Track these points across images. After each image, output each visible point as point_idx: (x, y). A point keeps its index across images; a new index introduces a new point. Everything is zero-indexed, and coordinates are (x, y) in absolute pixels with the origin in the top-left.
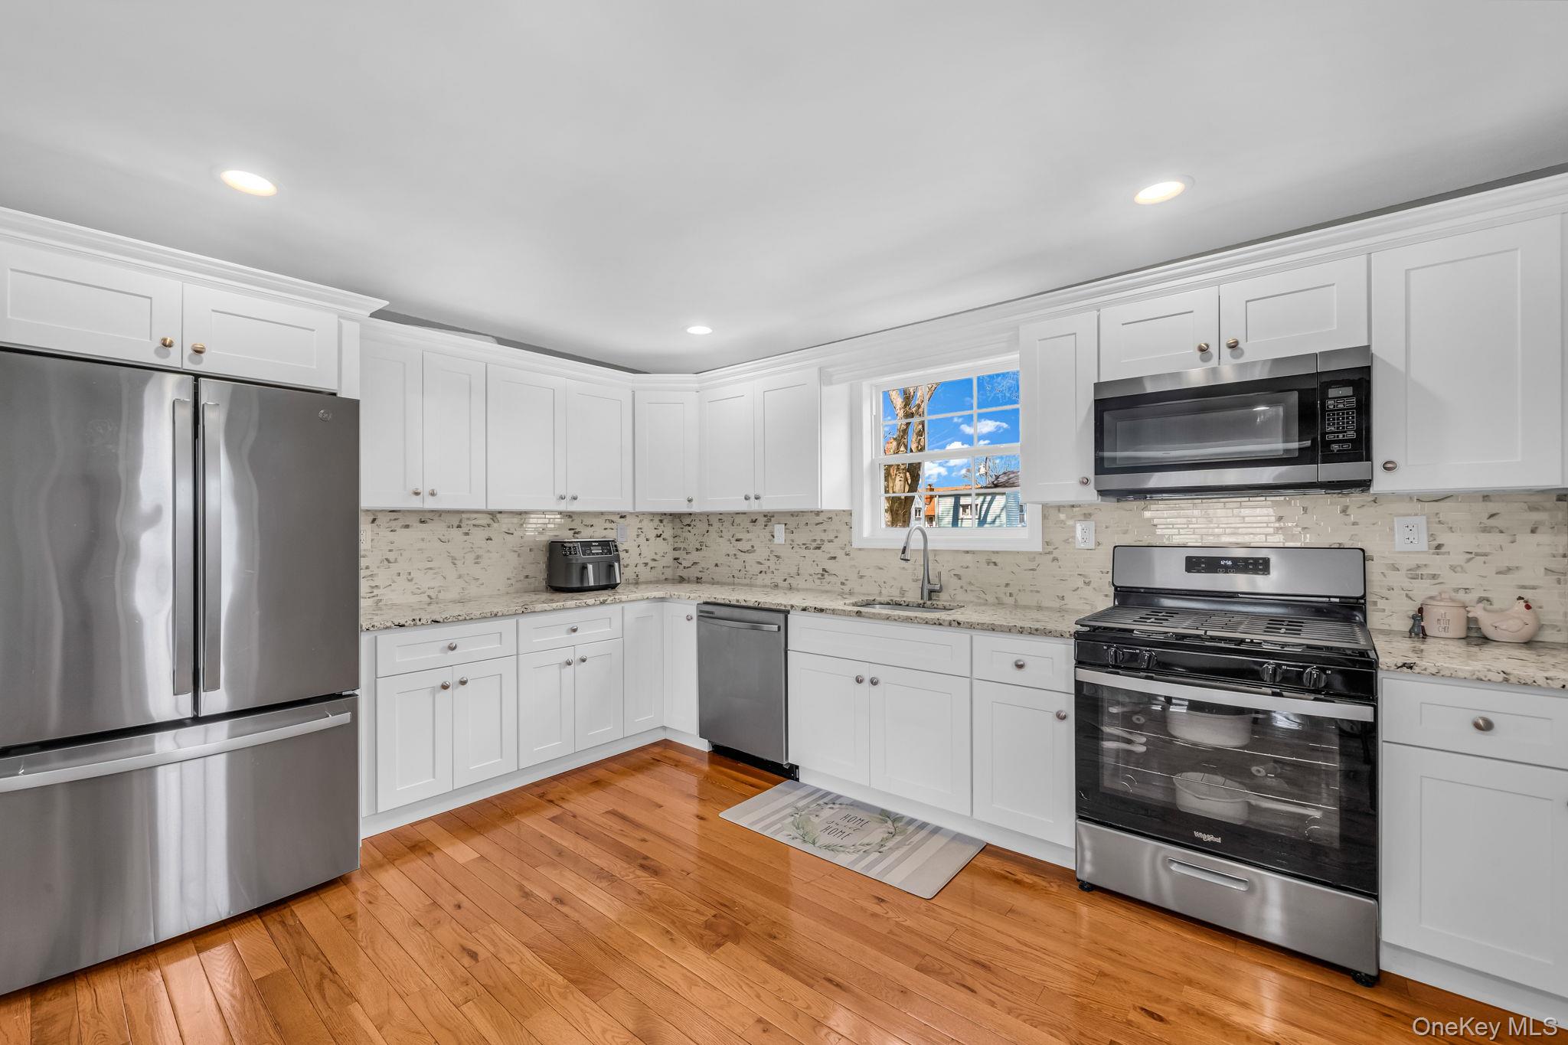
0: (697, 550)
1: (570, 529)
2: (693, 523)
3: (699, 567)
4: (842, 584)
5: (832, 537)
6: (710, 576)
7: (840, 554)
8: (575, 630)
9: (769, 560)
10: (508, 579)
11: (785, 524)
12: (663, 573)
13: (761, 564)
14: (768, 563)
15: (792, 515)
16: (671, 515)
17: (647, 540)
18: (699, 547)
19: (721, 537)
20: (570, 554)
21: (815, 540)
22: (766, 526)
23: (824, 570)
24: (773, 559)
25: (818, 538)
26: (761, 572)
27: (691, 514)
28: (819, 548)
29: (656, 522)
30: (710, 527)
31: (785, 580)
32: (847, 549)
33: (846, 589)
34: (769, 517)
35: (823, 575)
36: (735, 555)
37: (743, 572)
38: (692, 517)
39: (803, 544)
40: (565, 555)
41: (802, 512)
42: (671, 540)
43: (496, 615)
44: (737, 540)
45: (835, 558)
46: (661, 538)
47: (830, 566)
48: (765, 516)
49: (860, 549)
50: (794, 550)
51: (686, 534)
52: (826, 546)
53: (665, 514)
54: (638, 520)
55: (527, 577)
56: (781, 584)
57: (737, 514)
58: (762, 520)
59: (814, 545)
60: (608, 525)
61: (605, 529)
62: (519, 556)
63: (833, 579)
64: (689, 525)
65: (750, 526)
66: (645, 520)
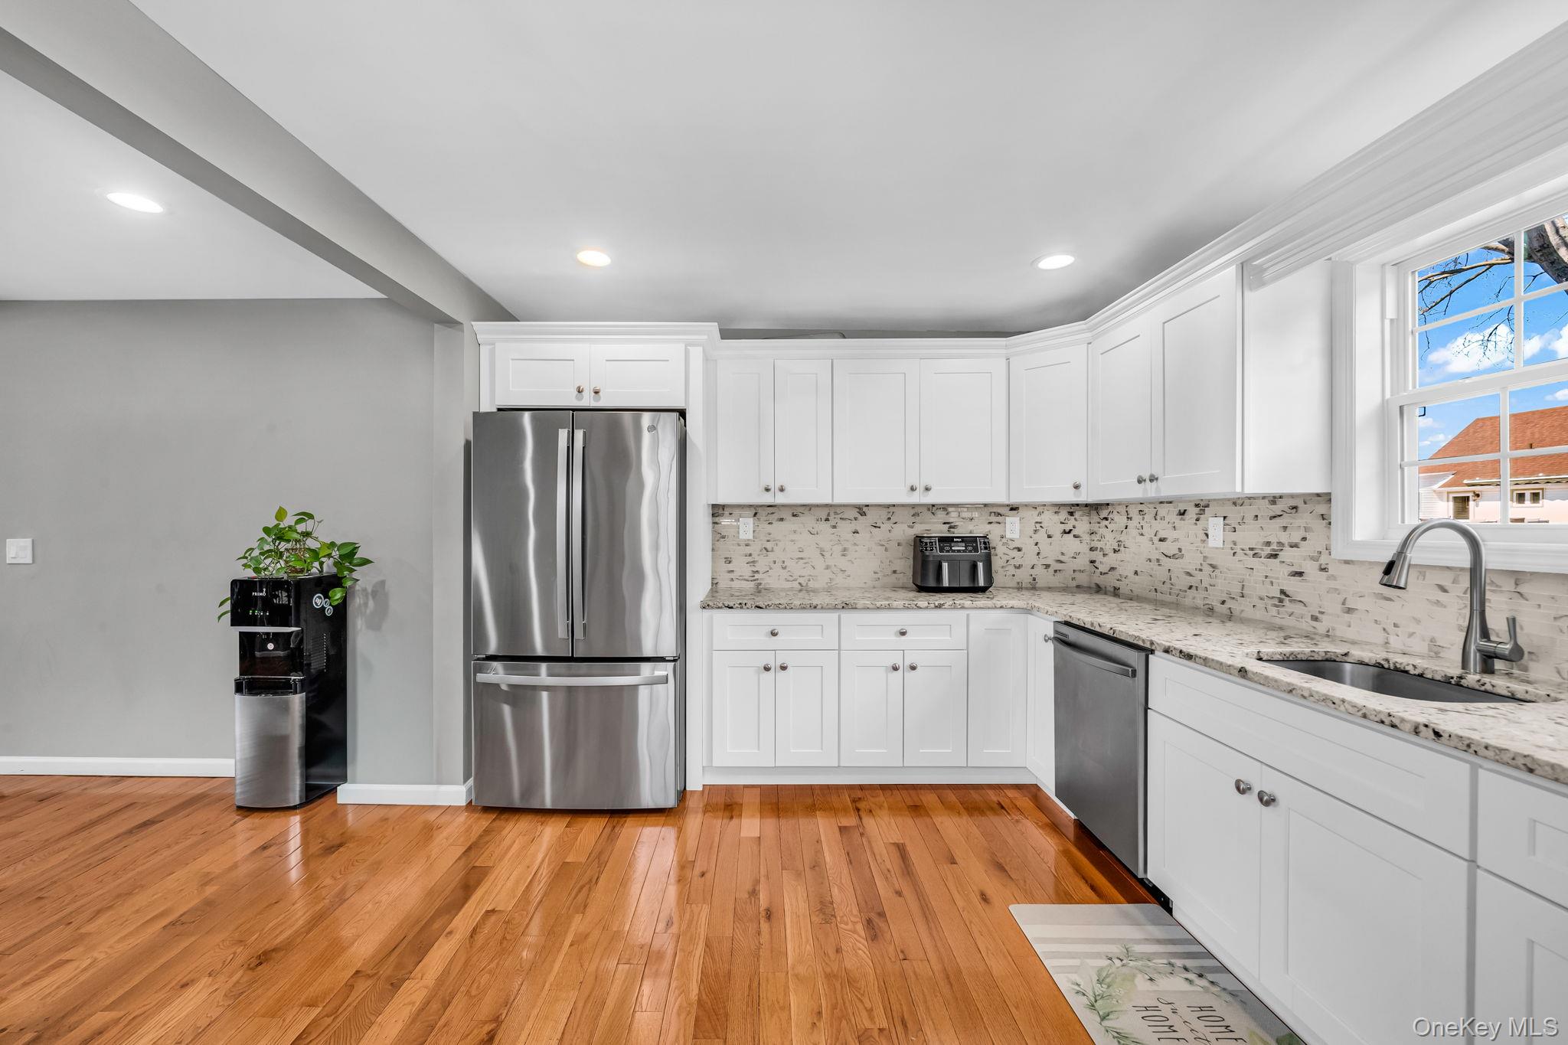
0: (1115, 551)
1: (945, 523)
2: (1111, 516)
3: (1115, 575)
4: (1315, 618)
5: (1296, 539)
6: (1129, 588)
7: (1310, 568)
8: (903, 634)
9: (1201, 570)
10: (875, 573)
11: (1225, 518)
12: (1073, 579)
13: (1191, 575)
14: (1199, 576)
15: (1235, 504)
16: (1087, 505)
17: (1049, 537)
18: (1117, 548)
19: (1142, 535)
20: (926, 550)
21: (1268, 544)
22: (1197, 520)
23: (1283, 592)
24: (1207, 569)
25: (1273, 540)
26: (1190, 587)
27: (1108, 504)
28: (1275, 556)
29: (1063, 515)
30: (1129, 521)
31: (1223, 602)
32: (1323, 560)
33: (1321, 627)
34: (1202, 506)
35: (1281, 601)
36: (1158, 560)
37: (1167, 585)
38: (1110, 508)
39: (1251, 549)
40: (921, 551)
41: (1250, 498)
42: (1086, 537)
43: (815, 607)
44: (1161, 540)
45: (1300, 574)
46: (1071, 535)
47: (1292, 585)
48: (1197, 505)
49: (1347, 562)
50: (1237, 558)
51: (1102, 531)
52: (1287, 554)
53: (1078, 505)
54: (1035, 513)
55: (895, 572)
56: (1218, 607)
57: (1161, 503)
58: (1192, 512)
59: (1268, 550)
60: (993, 519)
61: (990, 523)
62: (886, 550)
63: (1298, 609)
64: (1106, 519)
65: (1176, 519)
66: (1046, 512)
